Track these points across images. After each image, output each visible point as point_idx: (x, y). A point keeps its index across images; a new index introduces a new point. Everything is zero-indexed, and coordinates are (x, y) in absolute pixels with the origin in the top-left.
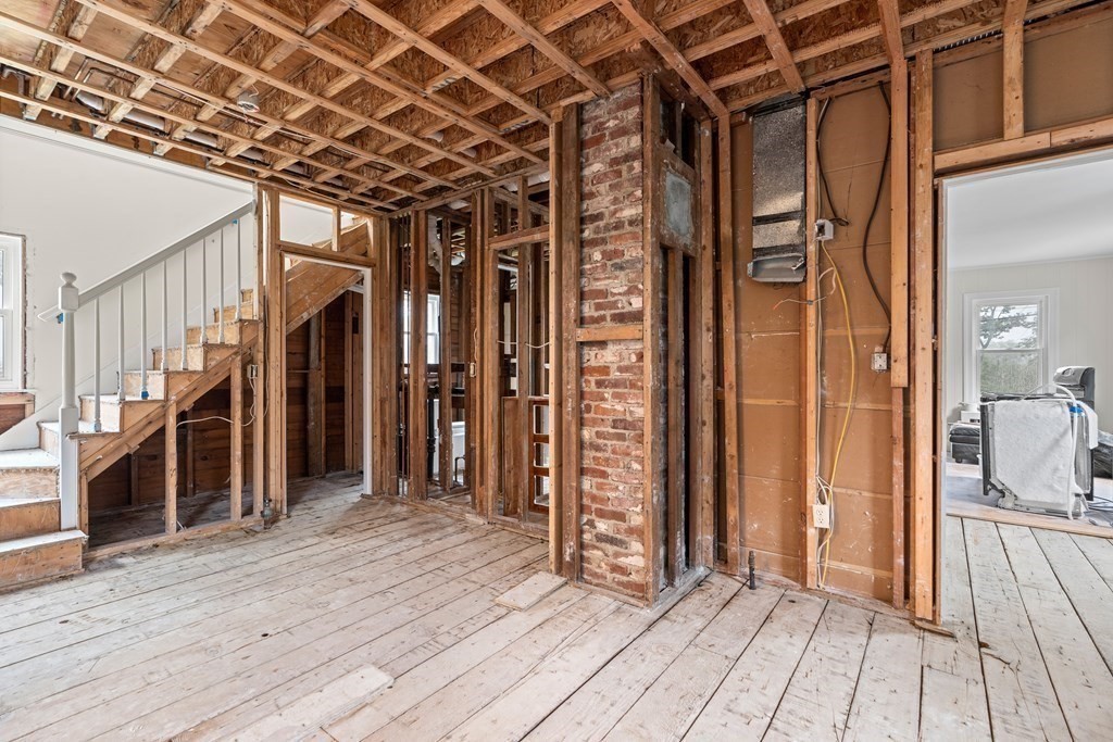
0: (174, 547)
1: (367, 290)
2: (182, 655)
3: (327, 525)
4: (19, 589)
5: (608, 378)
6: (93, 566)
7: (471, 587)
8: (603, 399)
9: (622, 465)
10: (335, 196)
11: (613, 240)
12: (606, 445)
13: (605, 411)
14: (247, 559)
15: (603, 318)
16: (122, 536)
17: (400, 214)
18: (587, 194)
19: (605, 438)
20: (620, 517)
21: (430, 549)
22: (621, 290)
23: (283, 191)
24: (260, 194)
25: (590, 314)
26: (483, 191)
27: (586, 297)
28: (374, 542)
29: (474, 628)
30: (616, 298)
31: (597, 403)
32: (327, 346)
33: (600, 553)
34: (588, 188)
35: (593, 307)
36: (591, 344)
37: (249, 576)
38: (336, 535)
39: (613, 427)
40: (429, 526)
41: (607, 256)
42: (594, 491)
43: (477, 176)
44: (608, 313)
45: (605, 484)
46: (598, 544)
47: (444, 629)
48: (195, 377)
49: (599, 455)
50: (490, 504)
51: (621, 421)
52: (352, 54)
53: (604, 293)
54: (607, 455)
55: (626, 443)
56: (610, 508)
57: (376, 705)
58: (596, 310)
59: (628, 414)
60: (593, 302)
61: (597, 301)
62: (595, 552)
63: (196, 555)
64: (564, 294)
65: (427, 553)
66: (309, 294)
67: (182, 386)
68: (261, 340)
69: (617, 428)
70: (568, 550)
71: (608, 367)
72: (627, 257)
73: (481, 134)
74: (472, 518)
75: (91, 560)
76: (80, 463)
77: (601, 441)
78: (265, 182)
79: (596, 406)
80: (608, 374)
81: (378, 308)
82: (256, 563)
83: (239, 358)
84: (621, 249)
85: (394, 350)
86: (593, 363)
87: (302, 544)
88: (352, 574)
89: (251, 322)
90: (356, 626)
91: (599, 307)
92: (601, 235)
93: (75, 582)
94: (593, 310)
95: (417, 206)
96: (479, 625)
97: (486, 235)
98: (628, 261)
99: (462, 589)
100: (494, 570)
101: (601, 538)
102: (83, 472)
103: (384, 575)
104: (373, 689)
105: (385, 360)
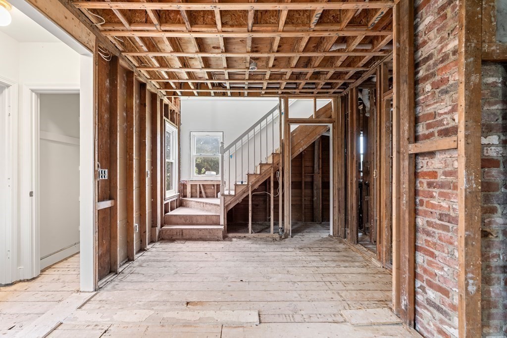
0: (249, 239)
1: (331, 134)
2: (217, 276)
3: (302, 245)
4: (207, 240)
5: (436, 180)
6: (227, 239)
7: (337, 297)
8: (432, 197)
9: (446, 251)
10: (312, 93)
11: (440, 71)
12: (434, 232)
13: (433, 206)
14: (263, 250)
15: (432, 135)
16: (241, 231)
17: (344, 93)
18: (421, 44)
19: (433, 227)
20: (446, 293)
21: (337, 270)
22: (446, 110)
23: (290, 97)
24: (280, 101)
25: (423, 132)
26: (380, 66)
27: (421, 120)
28: (313, 258)
29: (317, 320)
30: (442, 117)
31: (427, 199)
32: (322, 162)
33: (429, 314)
34: (421, 39)
35: (425, 127)
36: (423, 154)
37: (258, 256)
38: (302, 250)
39: (440, 219)
40: (347, 259)
41: (435, 86)
42: (425, 265)
43: (374, 59)
44: (435, 130)
45: (434, 263)
46: (428, 306)
47: (302, 312)
48: (257, 176)
49: (429, 239)
50: (384, 256)
51: (446, 215)
52: (269, 28)
53: (434, 115)
54: (435, 241)
55: (450, 234)
56: (437, 282)
57: (245, 329)
58: (427, 128)
59: (451, 211)
60: (425, 123)
61: (428, 122)
62: (426, 311)
63: (252, 243)
64: (401, 121)
65: (332, 272)
66: (303, 139)
67: (253, 180)
68: (281, 161)
69: (442, 220)
70: (403, 302)
71: (436, 172)
72: (451, 82)
73: (360, 34)
74: (375, 262)
75: (227, 237)
76: (224, 204)
77: (430, 229)
78: (281, 95)
79: (428, 202)
80: (436, 177)
81: (336, 143)
82: (265, 252)
83: (272, 169)
84: (446, 76)
85: (343, 164)
86: (425, 169)
87: (286, 250)
88: (290, 269)
89: (277, 154)
90: (271, 292)
91: (429, 126)
92: (431, 71)
93: (219, 242)
94: (425, 129)
95: (351, 86)
96: (321, 320)
97: (382, 92)
98: (452, 85)
99: (331, 297)
100: (359, 295)
101: (430, 302)
102: (226, 207)
103: (302, 275)
104: (249, 321)
105: (340, 169)
